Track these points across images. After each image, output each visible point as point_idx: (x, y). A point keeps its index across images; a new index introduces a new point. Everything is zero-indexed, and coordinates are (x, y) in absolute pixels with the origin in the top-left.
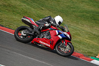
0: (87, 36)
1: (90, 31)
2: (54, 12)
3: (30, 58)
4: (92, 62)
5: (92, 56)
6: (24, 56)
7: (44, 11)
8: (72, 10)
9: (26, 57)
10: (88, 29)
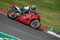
0: (46, 18)
1: (47, 15)
2: (28, 2)
3: (13, 28)
4: (48, 32)
5: (48, 29)
6: (10, 27)
7: (22, 2)
8: (38, 2)
9: (11, 27)
10: (46, 14)
